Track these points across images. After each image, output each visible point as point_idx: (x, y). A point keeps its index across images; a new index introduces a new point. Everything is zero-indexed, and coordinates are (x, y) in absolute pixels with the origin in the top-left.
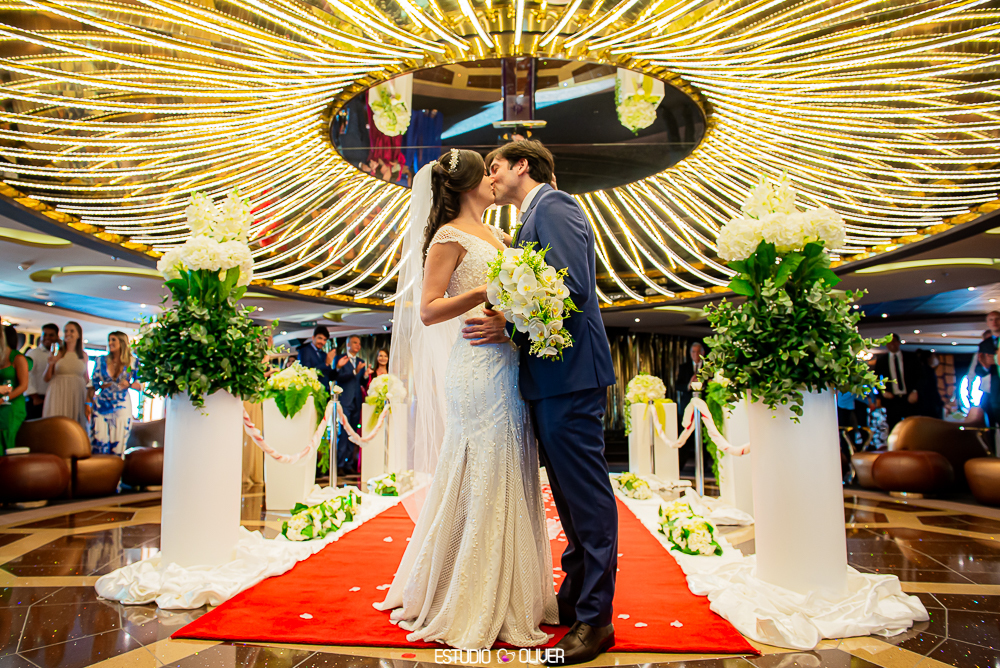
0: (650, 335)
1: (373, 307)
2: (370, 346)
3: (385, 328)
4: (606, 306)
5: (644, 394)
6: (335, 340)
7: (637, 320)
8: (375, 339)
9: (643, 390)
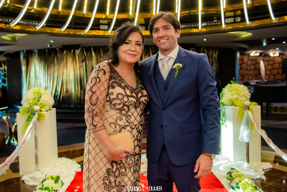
0: (201, 47)
1: (29, 32)
2: (44, 55)
3: (49, 46)
4: (195, 30)
5: (237, 99)
6: (25, 51)
7: (205, 40)
8: (47, 51)
9: (235, 96)
